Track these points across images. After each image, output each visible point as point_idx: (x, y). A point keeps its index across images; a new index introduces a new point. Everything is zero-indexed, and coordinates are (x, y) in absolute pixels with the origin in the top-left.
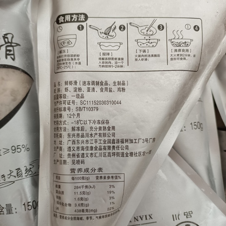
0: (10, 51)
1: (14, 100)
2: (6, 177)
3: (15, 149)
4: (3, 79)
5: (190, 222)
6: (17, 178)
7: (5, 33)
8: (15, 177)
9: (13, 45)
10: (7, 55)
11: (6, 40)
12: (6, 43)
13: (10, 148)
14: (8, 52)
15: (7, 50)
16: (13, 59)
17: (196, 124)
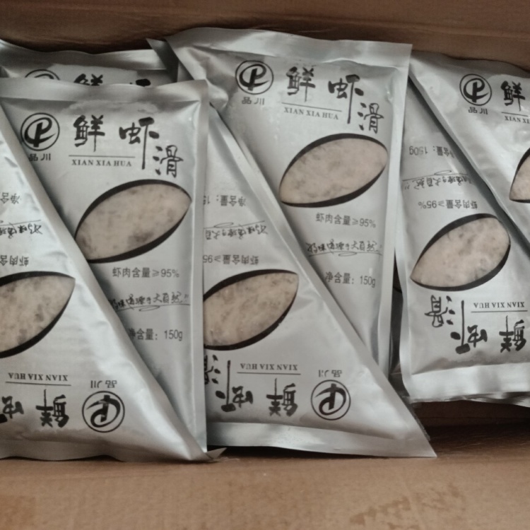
0: (172, 166)
1: (171, 221)
2: (152, 301)
3: (165, 273)
4: (161, 196)
5: (337, 382)
6: (163, 303)
7: (169, 145)
8: (161, 301)
9: (176, 159)
10: (168, 170)
11: (169, 153)
12: (169, 156)
13: (160, 271)
14: (170, 168)
15: (169, 165)
16: (175, 176)
17: (367, 278)
